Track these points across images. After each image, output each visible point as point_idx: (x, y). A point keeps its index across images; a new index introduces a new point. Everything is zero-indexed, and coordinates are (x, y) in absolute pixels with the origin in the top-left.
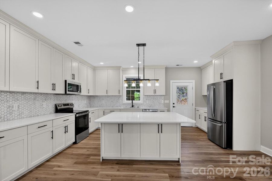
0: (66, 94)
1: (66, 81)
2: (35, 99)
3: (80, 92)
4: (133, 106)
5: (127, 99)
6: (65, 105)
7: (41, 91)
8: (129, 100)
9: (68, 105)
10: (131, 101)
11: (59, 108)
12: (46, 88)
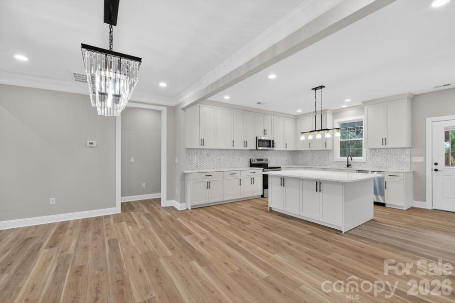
0: (257, 149)
1: (257, 137)
2: (234, 154)
3: (273, 147)
4: (348, 166)
5: (341, 156)
6: (258, 160)
7: (235, 148)
8: (345, 156)
9: (262, 160)
10: (346, 158)
11: (252, 162)
12: (239, 146)
